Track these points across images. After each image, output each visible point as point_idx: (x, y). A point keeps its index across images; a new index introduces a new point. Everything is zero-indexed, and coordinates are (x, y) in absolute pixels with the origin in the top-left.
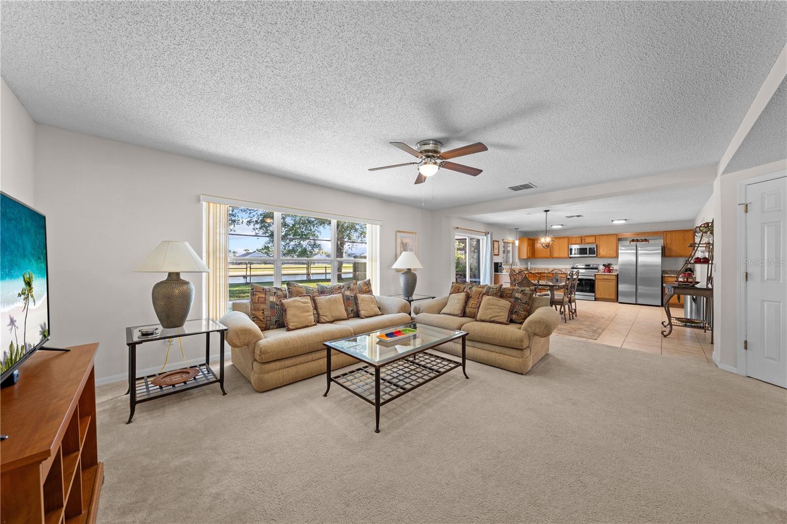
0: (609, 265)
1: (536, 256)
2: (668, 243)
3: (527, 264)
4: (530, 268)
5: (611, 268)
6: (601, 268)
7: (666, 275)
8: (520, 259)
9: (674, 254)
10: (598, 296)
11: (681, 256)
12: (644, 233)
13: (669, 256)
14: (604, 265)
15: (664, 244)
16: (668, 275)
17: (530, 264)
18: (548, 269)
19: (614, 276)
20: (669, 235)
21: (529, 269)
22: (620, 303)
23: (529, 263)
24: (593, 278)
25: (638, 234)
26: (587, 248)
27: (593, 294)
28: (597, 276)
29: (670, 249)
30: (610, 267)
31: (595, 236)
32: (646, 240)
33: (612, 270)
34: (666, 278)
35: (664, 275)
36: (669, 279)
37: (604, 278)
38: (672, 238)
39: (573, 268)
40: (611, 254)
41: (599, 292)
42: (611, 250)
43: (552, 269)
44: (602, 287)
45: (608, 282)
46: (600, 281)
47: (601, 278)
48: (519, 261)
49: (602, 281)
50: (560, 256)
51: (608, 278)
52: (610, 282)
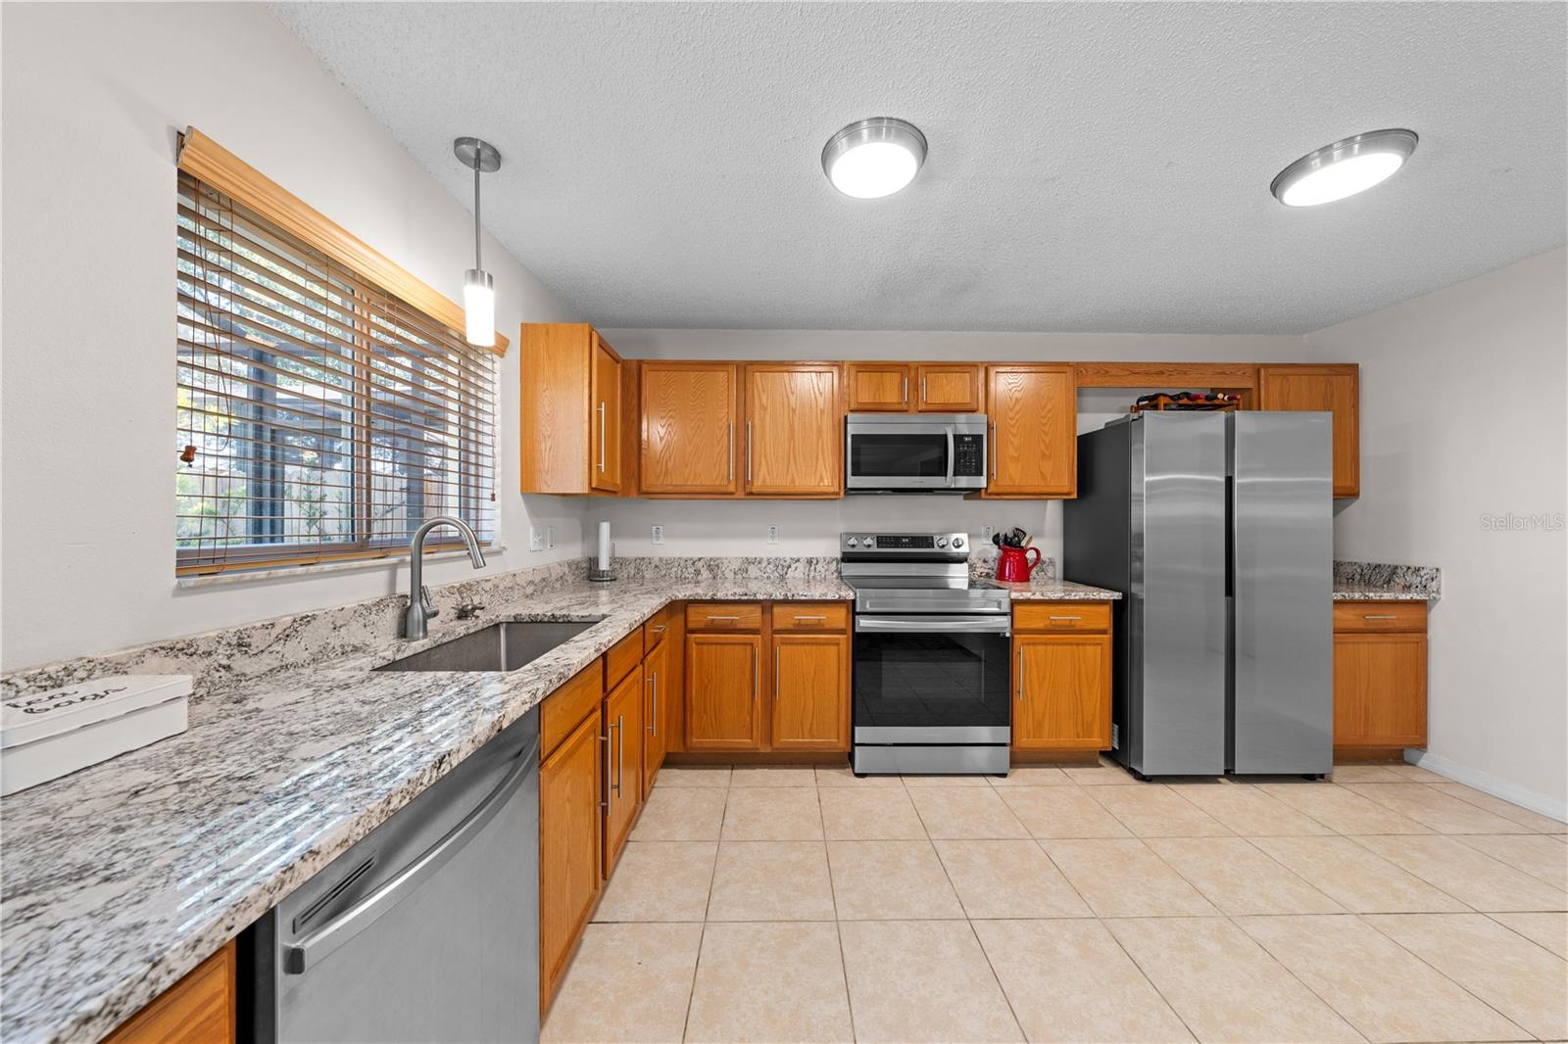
1: (650, 481)
3: (590, 534)
4: (613, 560)
8: (530, 492)
10: (1025, 741)
14: (996, 539)
17: (613, 535)
18: (713, 566)
19: (1107, 610)
20: (1275, 386)
21: (604, 565)
23: (605, 527)
24: (1002, 624)
25: (1161, 370)
26: (945, 436)
27: (1002, 733)
28: (1024, 610)
30: (1025, 549)
37: (1053, 622)
38: (1288, 401)
39: (848, 558)
40: (1049, 479)
41: (1033, 716)
42: (1048, 453)
43: (736, 566)
44: (1044, 678)
45: (1075, 647)
46: (1034, 644)
47: (1040, 625)
48: (530, 516)
49: (1046, 644)
50: (793, 481)
51: (1073, 623)
52: (1082, 644)
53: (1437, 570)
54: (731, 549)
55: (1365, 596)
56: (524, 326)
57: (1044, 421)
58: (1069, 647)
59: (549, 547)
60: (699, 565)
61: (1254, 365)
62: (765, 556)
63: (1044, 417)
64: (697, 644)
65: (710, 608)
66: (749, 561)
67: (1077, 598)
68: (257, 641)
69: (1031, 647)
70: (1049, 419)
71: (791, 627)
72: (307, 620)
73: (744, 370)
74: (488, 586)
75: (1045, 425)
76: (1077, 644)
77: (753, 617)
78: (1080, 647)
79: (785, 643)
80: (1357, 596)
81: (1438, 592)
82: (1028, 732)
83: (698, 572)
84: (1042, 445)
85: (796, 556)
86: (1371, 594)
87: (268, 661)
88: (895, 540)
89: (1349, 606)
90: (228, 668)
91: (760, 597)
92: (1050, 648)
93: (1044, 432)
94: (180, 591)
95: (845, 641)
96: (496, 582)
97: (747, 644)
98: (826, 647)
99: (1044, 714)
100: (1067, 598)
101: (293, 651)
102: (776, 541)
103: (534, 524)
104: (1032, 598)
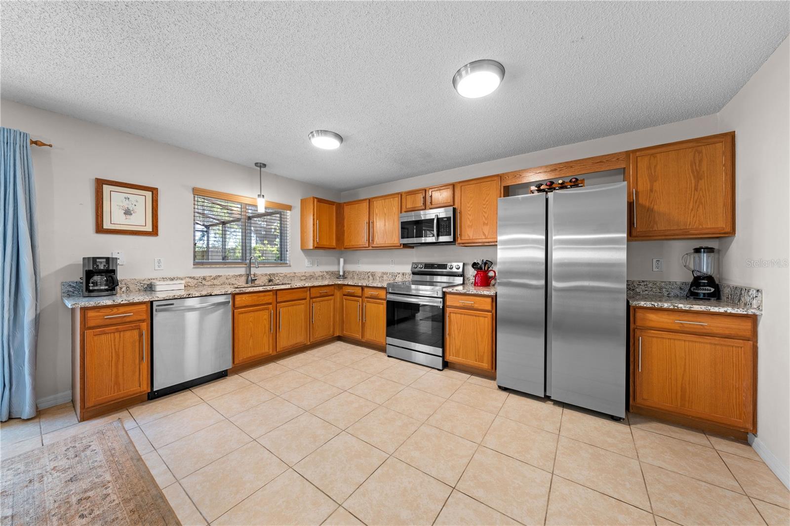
0: (485, 264)
2: (640, 188)
5: (491, 274)
6: (471, 272)
7: (642, 304)
8: (303, 249)
9: (661, 226)
10: (450, 358)
11: (683, 235)
12: (569, 165)
13: (646, 236)
14: (475, 265)
15: (630, 195)
16: (649, 304)
17: (344, 263)
18: (373, 275)
19: (489, 300)
20: (643, 164)
22: (501, 388)
23: (342, 260)
24: (439, 302)
25: (554, 168)
26: (433, 219)
27: (439, 351)
28: (448, 297)
29: (650, 210)
30: (488, 271)
31: (453, 186)
32: (575, 183)
33: (494, 278)
34: (639, 314)
35: (633, 303)
36: (652, 317)
37: (464, 304)
38: (655, 172)
39: (414, 273)
40: (487, 235)
41: (455, 347)
42: (486, 222)
43: (380, 275)
44: (460, 330)
45: (474, 317)
46: (455, 313)
47: (458, 305)
48: (306, 256)
49: (461, 314)
50: (385, 242)
51: (473, 305)
52: (478, 316)
53: (758, 291)
54: (378, 269)
55: (674, 306)
56: (301, 200)
57: (484, 206)
58: (472, 317)
59: (316, 265)
60: (369, 274)
61: (626, 152)
62: (389, 271)
63: (484, 205)
64: (346, 299)
65: (348, 287)
66: (384, 273)
67: (473, 293)
68: (208, 279)
69: (454, 314)
70: (487, 205)
71: (369, 296)
72: (219, 276)
73: (370, 201)
74: (282, 275)
75: (485, 208)
76: (476, 316)
77: (358, 291)
78: (477, 318)
79: (368, 302)
80: (666, 305)
81: (758, 308)
82: (453, 354)
83: (369, 277)
84: (484, 219)
85: (399, 272)
86: (680, 306)
87: (210, 283)
88: (431, 266)
89: (666, 313)
90: (201, 283)
91: (360, 284)
92: (463, 316)
93: (485, 212)
94: (194, 268)
95: (385, 302)
96: (286, 274)
97: (357, 301)
98: (380, 305)
99: (460, 347)
100: (468, 292)
101: (215, 282)
102: (393, 266)
103: (307, 258)
104: (452, 291)
